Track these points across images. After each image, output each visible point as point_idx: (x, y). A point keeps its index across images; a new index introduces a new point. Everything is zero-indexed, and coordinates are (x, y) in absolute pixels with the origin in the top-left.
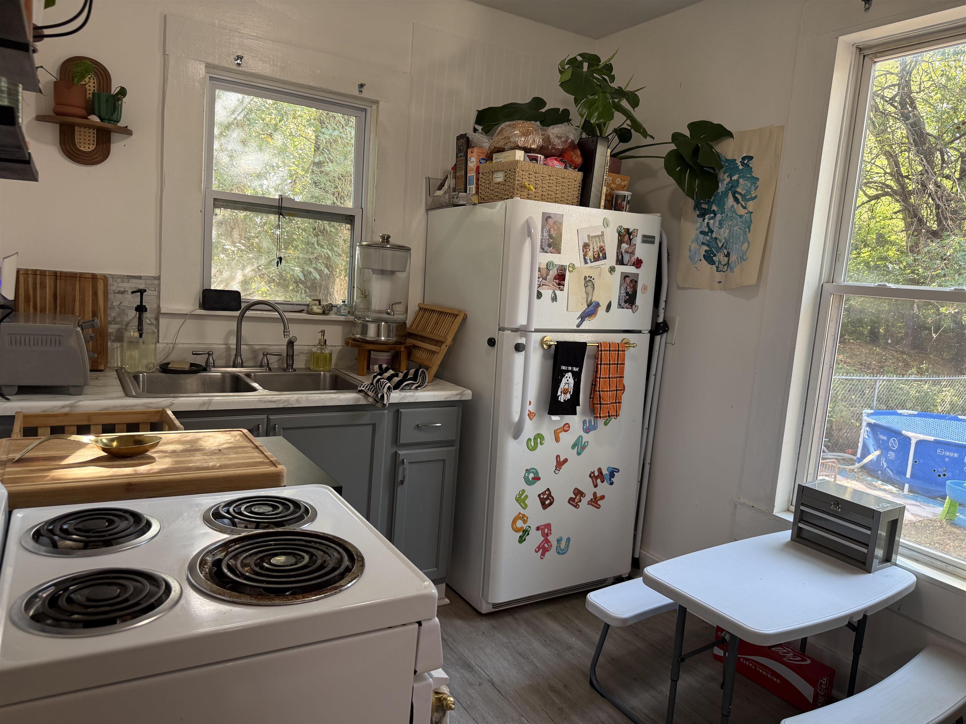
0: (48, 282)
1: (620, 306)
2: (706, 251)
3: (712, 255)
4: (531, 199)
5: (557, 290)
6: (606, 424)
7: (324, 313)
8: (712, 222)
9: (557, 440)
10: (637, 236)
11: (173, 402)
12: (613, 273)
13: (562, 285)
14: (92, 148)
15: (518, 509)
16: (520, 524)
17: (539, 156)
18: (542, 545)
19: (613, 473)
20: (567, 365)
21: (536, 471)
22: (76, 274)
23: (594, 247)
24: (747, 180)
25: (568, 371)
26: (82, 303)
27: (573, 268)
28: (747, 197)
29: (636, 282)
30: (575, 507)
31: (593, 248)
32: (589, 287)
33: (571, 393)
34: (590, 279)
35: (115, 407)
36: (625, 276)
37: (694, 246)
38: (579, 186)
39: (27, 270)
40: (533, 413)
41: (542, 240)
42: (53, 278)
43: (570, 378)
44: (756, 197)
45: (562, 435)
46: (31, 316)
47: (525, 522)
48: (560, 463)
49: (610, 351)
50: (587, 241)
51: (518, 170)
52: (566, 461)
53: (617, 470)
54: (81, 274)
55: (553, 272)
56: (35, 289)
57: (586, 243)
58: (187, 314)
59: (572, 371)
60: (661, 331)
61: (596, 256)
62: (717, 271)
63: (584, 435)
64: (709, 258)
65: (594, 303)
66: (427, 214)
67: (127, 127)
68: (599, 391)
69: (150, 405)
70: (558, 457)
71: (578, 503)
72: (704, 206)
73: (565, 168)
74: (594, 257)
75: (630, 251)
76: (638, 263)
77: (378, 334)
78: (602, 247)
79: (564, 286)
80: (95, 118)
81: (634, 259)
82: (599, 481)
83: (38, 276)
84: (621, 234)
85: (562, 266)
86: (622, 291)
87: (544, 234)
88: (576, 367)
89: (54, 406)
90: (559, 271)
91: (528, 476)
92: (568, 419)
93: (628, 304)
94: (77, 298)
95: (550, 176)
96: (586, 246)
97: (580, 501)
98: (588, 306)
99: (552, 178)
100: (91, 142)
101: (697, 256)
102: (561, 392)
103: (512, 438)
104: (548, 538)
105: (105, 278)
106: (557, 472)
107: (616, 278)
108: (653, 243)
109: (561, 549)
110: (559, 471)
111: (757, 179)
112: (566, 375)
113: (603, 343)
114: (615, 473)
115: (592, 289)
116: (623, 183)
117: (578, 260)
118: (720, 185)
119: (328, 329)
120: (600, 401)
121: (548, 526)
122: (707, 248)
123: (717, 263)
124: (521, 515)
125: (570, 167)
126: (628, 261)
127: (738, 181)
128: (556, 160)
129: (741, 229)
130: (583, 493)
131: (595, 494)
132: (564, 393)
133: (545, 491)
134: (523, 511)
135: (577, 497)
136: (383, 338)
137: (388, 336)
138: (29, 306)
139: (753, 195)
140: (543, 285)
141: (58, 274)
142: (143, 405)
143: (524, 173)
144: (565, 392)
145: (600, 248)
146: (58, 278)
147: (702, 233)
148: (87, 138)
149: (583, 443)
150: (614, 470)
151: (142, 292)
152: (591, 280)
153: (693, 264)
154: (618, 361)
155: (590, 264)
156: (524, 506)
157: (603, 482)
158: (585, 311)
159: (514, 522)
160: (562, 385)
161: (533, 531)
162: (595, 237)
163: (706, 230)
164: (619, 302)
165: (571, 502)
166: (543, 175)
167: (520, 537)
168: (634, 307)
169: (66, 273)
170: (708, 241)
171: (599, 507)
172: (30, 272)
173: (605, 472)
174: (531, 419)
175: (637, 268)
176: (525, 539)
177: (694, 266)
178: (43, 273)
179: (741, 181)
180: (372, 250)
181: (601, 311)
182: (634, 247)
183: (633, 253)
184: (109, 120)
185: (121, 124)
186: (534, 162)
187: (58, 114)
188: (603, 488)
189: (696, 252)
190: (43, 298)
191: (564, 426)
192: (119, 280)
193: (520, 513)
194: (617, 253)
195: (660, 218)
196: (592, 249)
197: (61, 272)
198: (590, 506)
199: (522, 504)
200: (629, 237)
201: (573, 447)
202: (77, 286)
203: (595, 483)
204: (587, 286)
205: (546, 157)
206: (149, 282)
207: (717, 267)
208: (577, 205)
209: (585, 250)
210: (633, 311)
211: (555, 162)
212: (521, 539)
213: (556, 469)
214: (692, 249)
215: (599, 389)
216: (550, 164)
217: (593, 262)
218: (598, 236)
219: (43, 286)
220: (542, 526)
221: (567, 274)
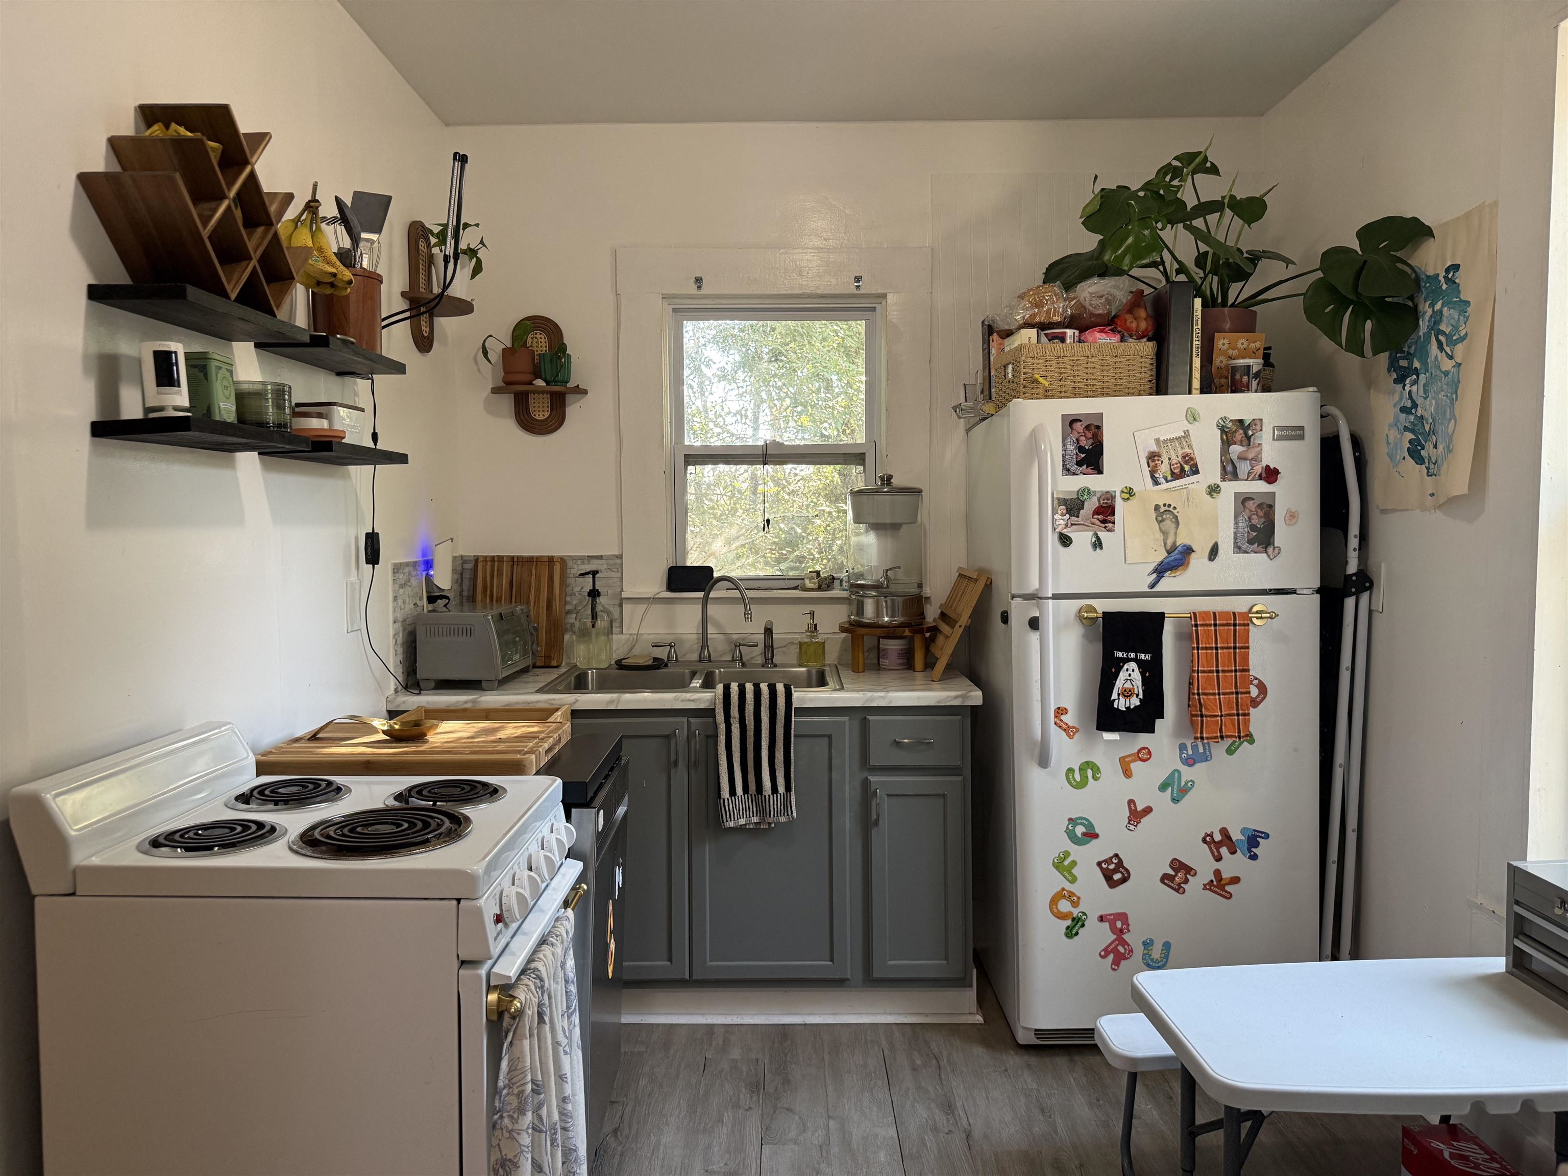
0: (506, 568)
1: (1238, 549)
2: (1410, 442)
3: (1419, 448)
4: (1053, 397)
5: (1101, 531)
6: (1230, 751)
7: (820, 588)
8: (1414, 388)
9: (1127, 773)
10: (1261, 430)
11: (578, 699)
12: (1215, 495)
13: (1110, 522)
14: (547, 414)
15: (1059, 882)
16: (1064, 906)
17: (1068, 331)
18: (1111, 947)
19: (1253, 840)
20: (1127, 651)
21: (1089, 822)
22: (532, 557)
23: (1171, 457)
24: (1452, 308)
25: (1128, 660)
26: (538, 590)
27: (1130, 494)
28: (1454, 338)
29: (1271, 507)
30: (1177, 891)
31: (1170, 459)
32: (1168, 522)
33: (1141, 696)
34: (1166, 508)
35: (517, 703)
36: (1243, 500)
37: (1393, 434)
38: (1152, 364)
39: (486, 557)
40: (1074, 727)
41: (1064, 456)
42: (511, 563)
43: (1133, 671)
44: (1466, 334)
45: (1136, 766)
46: (488, 606)
47: (1075, 904)
48: (1136, 815)
49: (1215, 625)
50: (1154, 448)
51: (1023, 358)
52: (1148, 810)
53: (1263, 835)
54: (537, 558)
55: (1091, 505)
56: (492, 577)
57: (1153, 453)
58: (650, 598)
59: (1136, 660)
60: (1353, 590)
61: (1177, 471)
62: (1428, 475)
63: (1184, 769)
64: (1415, 453)
65: (1179, 548)
66: (967, 433)
67: (578, 386)
68: (1198, 694)
69: (554, 702)
70: (1131, 802)
71: (1182, 885)
72: (1404, 363)
73: (1122, 340)
74: (1173, 473)
75: (1251, 456)
76: (1271, 475)
77: (878, 613)
78: (1187, 455)
79: (1113, 523)
80: (540, 383)
81: (1258, 469)
82: (1224, 851)
83: (496, 563)
84: (1226, 430)
85: (1107, 492)
86: (1240, 525)
87: (1068, 447)
88: (1145, 653)
89: (458, 702)
90: (1102, 502)
91: (1074, 829)
92: (1143, 739)
93: (1256, 545)
94: (533, 585)
95: (1088, 357)
96: (1154, 456)
97: (1186, 881)
98: (1169, 552)
99: (1091, 360)
100: (545, 409)
101: (1399, 451)
102: (1119, 695)
103: (1037, 766)
104: (1126, 937)
105: (563, 560)
106: (1132, 827)
107: (1226, 502)
108: (1302, 437)
109: (1152, 960)
110: (1136, 826)
111: (1467, 303)
112: (1126, 667)
113: (1200, 613)
114: (1258, 839)
115: (1173, 526)
116: (1253, 345)
117: (1141, 481)
118: (1421, 323)
119: (819, 610)
120: (1201, 711)
121: (1123, 917)
122: (1412, 436)
123: (1426, 461)
124: (1065, 892)
125: (1131, 337)
126: (1249, 473)
127: (1441, 311)
128: (1101, 331)
129: (1447, 396)
130: (1192, 869)
131: (1217, 873)
132: (1125, 696)
133: (1111, 858)
134: (1068, 886)
135: (1179, 874)
136: (886, 619)
137: (893, 616)
138: (486, 596)
139: (1463, 333)
140: (1072, 524)
141: (515, 560)
142: (546, 702)
143: (1035, 361)
144: (1127, 694)
145: (1184, 457)
146: (515, 563)
147: (1403, 410)
148: (541, 404)
149: (1183, 784)
150: (1257, 834)
151: (594, 573)
152: (1169, 511)
153: (1394, 467)
154: (1235, 642)
155: (1164, 486)
156: (1070, 878)
157: (1233, 852)
158: (1162, 562)
159: (1054, 901)
160: (1119, 683)
161: (1092, 922)
162: (1171, 440)
163: (1409, 404)
164: (1235, 543)
165: (1166, 881)
166: (1072, 358)
167: (1068, 928)
168: (1270, 550)
169: (522, 557)
170: (1412, 423)
171: (1228, 895)
172: (488, 559)
173: (1236, 835)
174: (1070, 737)
175: (1270, 482)
176: (1077, 934)
177: (1395, 470)
178: (500, 559)
179: (1445, 309)
180: (864, 498)
181: (1198, 561)
182: (1259, 449)
183: (1257, 459)
184: (556, 382)
185: (571, 384)
186: (1055, 341)
187: (508, 383)
188: (1232, 864)
189: (1396, 444)
190: (500, 586)
191: (1140, 751)
192: (579, 562)
193: (1063, 889)
194: (1222, 462)
195: (1318, 394)
196: (1166, 461)
197: (518, 557)
198: (1208, 892)
199: (1067, 875)
200: (1246, 434)
201: (1163, 787)
202: (534, 571)
203: (1216, 854)
204: (1163, 521)
205: (1082, 330)
206: (611, 562)
207: (1428, 468)
208: (1150, 394)
209: (1152, 464)
210: (1269, 556)
211: (1098, 335)
212: (1068, 931)
213: (1129, 823)
214: (1391, 440)
215: (1198, 689)
216: (1090, 339)
217: (1172, 481)
218: (1177, 439)
219: (500, 574)
220: (1110, 915)
221: (1119, 504)
